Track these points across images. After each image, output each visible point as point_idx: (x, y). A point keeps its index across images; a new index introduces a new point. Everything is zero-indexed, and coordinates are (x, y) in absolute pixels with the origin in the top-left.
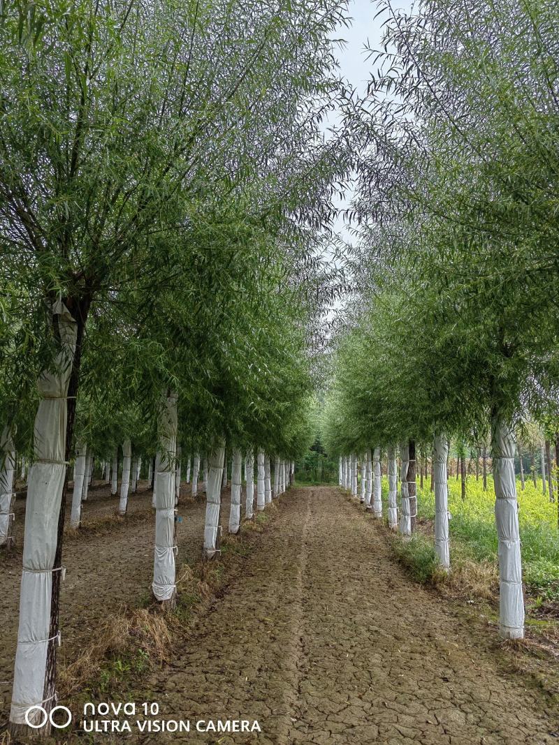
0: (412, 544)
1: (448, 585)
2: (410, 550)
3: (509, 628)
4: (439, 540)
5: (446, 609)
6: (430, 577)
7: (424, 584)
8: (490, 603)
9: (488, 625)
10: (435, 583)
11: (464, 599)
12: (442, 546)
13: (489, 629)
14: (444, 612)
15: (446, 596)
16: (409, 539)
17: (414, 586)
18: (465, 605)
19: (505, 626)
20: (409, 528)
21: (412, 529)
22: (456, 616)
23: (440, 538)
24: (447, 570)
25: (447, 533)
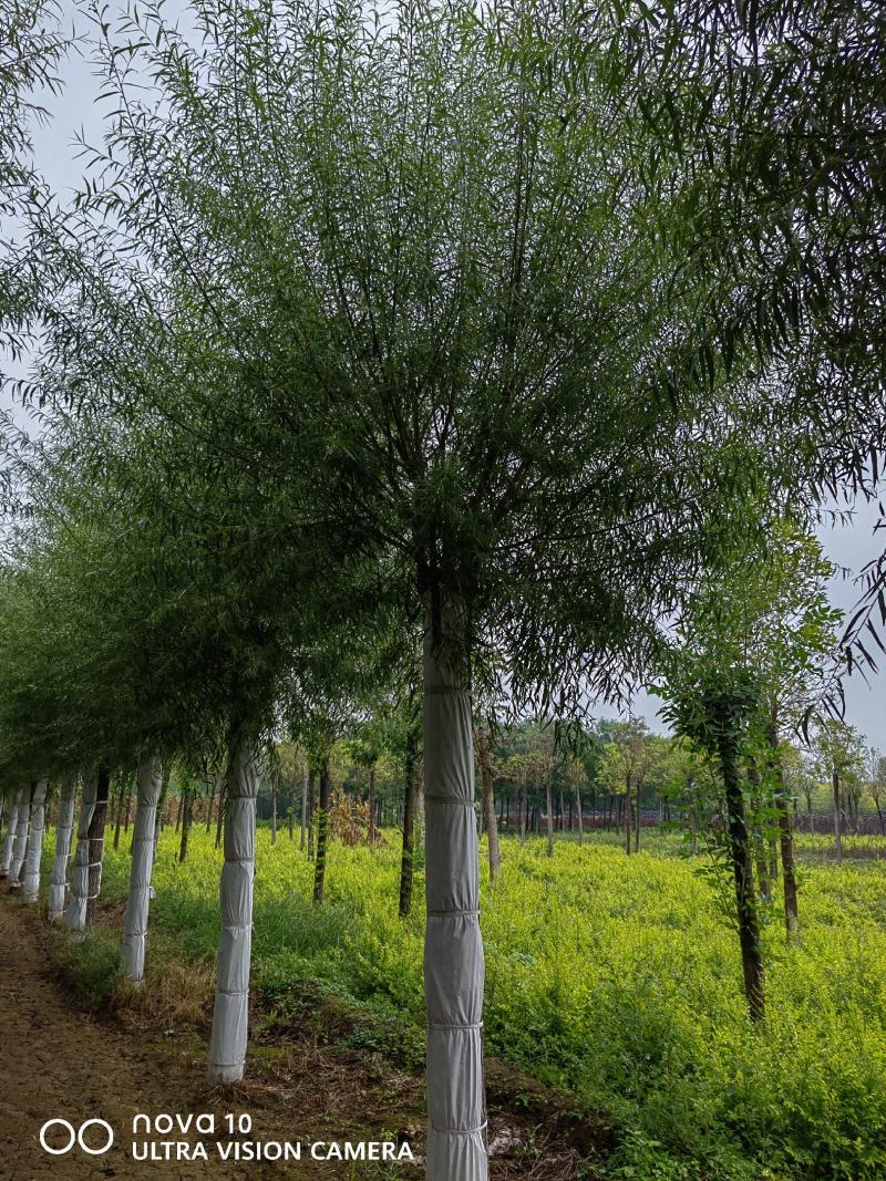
0: (85, 947)
1: (137, 1010)
2: (79, 957)
3: (223, 1066)
4: (130, 935)
5: (127, 1050)
6: (107, 999)
7: (96, 1013)
8: (200, 1031)
9: (191, 1067)
10: (115, 1009)
11: (159, 1029)
12: (133, 945)
13: (194, 1072)
14: (123, 1055)
15: (131, 1028)
16: (80, 938)
17: (78, 1019)
18: (159, 1039)
19: (216, 1065)
20: (83, 918)
21: (87, 920)
22: (142, 1060)
23: (133, 932)
24: (137, 984)
25: (145, 922)
